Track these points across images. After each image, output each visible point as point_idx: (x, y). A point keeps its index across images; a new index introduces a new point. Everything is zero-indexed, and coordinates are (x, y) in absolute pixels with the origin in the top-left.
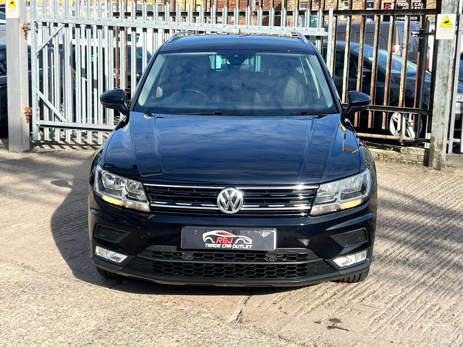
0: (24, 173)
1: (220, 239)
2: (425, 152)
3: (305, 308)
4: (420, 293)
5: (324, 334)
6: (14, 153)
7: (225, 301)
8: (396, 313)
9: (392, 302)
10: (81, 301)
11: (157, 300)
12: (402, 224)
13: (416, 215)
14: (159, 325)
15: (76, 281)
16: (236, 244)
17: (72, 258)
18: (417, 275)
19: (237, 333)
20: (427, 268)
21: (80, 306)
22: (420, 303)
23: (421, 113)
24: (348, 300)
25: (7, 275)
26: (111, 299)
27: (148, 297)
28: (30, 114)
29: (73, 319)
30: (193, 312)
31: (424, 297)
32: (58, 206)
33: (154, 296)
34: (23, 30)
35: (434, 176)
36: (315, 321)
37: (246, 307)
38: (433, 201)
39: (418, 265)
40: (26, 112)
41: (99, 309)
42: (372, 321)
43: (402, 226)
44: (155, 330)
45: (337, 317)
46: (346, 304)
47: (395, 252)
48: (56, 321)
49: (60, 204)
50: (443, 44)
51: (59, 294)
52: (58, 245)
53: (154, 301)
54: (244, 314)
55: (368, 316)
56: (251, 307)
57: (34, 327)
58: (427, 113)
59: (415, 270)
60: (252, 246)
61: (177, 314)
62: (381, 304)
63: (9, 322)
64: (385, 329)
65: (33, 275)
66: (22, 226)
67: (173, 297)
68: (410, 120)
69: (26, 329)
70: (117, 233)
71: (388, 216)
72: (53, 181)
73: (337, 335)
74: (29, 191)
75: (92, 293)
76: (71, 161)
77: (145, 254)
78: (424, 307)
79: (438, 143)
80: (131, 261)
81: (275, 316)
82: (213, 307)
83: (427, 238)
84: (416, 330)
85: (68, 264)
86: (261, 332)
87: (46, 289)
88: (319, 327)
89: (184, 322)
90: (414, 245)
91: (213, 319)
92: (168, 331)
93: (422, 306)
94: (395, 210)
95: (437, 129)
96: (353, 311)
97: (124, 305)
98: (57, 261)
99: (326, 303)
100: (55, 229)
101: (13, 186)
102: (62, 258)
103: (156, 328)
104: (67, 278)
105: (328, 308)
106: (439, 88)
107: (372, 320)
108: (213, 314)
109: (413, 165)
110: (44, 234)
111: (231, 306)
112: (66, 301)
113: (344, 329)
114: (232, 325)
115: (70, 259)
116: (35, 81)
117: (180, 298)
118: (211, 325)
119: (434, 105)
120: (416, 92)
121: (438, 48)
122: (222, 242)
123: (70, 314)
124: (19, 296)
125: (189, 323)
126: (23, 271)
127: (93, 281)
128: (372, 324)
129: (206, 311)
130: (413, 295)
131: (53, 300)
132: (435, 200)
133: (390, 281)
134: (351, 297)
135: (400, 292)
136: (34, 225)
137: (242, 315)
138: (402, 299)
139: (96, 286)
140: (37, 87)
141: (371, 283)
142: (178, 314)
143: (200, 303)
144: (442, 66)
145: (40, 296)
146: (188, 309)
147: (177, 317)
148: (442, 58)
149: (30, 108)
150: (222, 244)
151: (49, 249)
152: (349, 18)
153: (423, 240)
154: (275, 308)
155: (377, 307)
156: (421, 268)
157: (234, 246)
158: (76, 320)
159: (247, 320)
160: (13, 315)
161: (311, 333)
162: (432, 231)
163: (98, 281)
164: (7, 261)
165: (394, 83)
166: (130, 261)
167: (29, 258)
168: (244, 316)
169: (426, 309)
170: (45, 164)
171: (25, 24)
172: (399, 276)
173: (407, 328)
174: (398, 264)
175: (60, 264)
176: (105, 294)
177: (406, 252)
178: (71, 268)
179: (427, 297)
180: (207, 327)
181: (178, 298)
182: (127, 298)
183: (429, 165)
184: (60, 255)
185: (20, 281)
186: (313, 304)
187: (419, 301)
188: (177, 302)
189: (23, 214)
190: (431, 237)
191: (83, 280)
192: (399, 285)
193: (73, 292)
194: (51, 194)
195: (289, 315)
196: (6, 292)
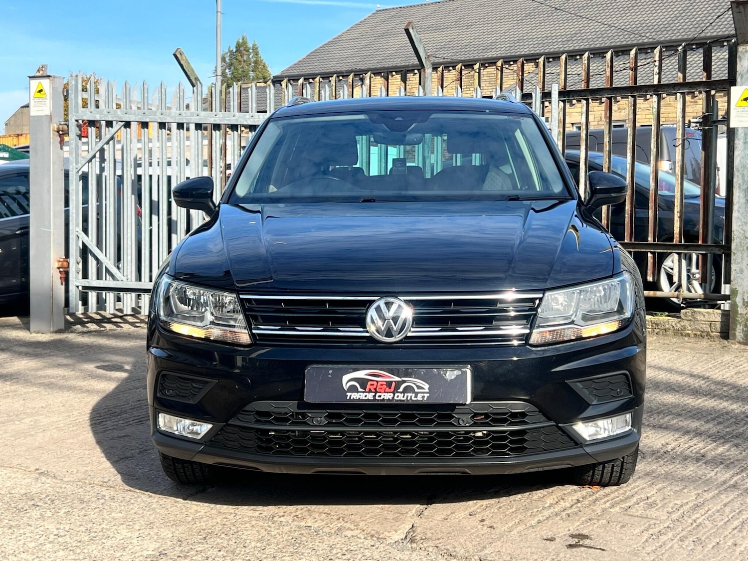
0: (51, 357)
1: (373, 385)
2: (723, 315)
3: (527, 520)
4: (729, 499)
5: (562, 555)
6: (39, 335)
7: (386, 512)
8: (688, 526)
9: (681, 511)
10: (133, 516)
11: (265, 514)
12: (689, 412)
13: (713, 400)
14: (268, 547)
15: (127, 490)
16: (401, 393)
17: (121, 459)
18: (723, 475)
19: (406, 557)
20: (738, 466)
21: (131, 523)
22: (731, 512)
23: (712, 252)
24: (602, 509)
25: (9, 485)
26: (186, 513)
27: (249, 509)
28: (66, 269)
29: (118, 540)
30: (328, 529)
31: (736, 505)
32: (104, 395)
33: (260, 508)
34: (57, 133)
35: (740, 352)
36: (545, 538)
37: (421, 520)
38: (741, 383)
39: (722, 463)
40: (60, 266)
41: (163, 527)
42: (646, 537)
43: (690, 414)
44: (260, 555)
45: (585, 532)
46: (599, 514)
47: (681, 446)
48: (87, 543)
49: (107, 392)
50: (743, 135)
51: (96, 508)
52: (99, 442)
53: (261, 515)
54: (419, 530)
55: (638, 530)
56: (430, 520)
57: (49, 552)
58: (722, 251)
59: (717, 469)
60: (428, 395)
61: (300, 532)
62: (661, 513)
63: (5, 546)
64: (671, 548)
65: (54, 484)
66: (42, 420)
67: (294, 509)
68: (694, 270)
69: (33, 555)
70: (194, 385)
71: (666, 401)
72: (98, 365)
73: (585, 556)
74: (57, 377)
75: (153, 506)
76: (130, 341)
77: (243, 418)
78: (738, 517)
79: (744, 299)
80: (219, 434)
81: (472, 531)
82: (363, 520)
83: (734, 427)
84: (727, 548)
85: (114, 466)
86: (448, 555)
87: (75, 502)
88: (551, 546)
89: (313, 543)
90: (714, 437)
91: (363, 537)
92: (284, 554)
93: (734, 516)
94: (678, 393)
95: (741, 275)
96: (612, 524)
97: (208, 521)
98: (96, 464)
99: (564, 514)
100: (95, 424)
101: (33, 372)
102: (104, 459)
103: (262, 551)
104: (111, 487)
105: (566, 520)
106: (739, 207)
107: (647, 535)
108: (364, 531)
109: (704, 338)
110: (77, 430)
111: (396, 520)
112: (107, 517)
113: (597, 549)
114: (397, 546)
115: (118, 461)
116: (74, 215)
117: (305, 509)
118: (359, 546)
119: (733, 235)
120: (701, 223)
121: (735, 142)
122: (375, 389)
123: (112, 533)
124: (27, 511)
125: (320, 544)
126: (37, 479)
127: (155, 489)
128: (647, 541)
129: (352, 527)
130: (716, 502)
131: (85, 516)
132: (744, 381)
133: (675, 483)
134: (608, 504)
135: (694, 498)
136: (61, 419)
137: (414, 532)
138: (697, 507)
139: (161, 496)
140: (77, 225)
141: (641, 487)
142: (303, 532)
143: (341, 515)
144: (743, 170)
145: (63, 511)
146: (320, 525)
147: (300, 536)
148: (742, 158)
149: (66, 260)
150: (376, 392)
151: (83, 448)
152: (584, 102)
153: (728, 430)
154: (474, 521)
155: (654, 517)
156: (727, 466)
157: (398, 397)
158: (122, 541)
159: (424, 538)
160: (13, 536)
161: (537, 554)
162: (742, 419)
163: (165, 490)
164: (12, 466)
165: (663, 210)
166: (217, 434)
167: (47, 462)
168: (418, 531)
169: (741, 520)
170: (88, 346)
171: (60, 124)
172: (690, 477)
173: (710, 546)
174: (688, 461)
175: (101, 467)
176: (175, 508)
177: (698, 445)
178: (119, 473)
179: (742, 504)
180: (352, 548)
181: (302, 509)
182: (214, 511)
183: (730, 337)
184: (103, 455)
185: (31, 492)
186: (540, 515)
187: (727, 510)
188: (300, 516)
189: (44, 405)
190: (743, 427)
191: (140, 489)
192: (692, 488)
193: (120, 506)
194: (94, 380)
195: (498, 531)
196: (4, 506)
